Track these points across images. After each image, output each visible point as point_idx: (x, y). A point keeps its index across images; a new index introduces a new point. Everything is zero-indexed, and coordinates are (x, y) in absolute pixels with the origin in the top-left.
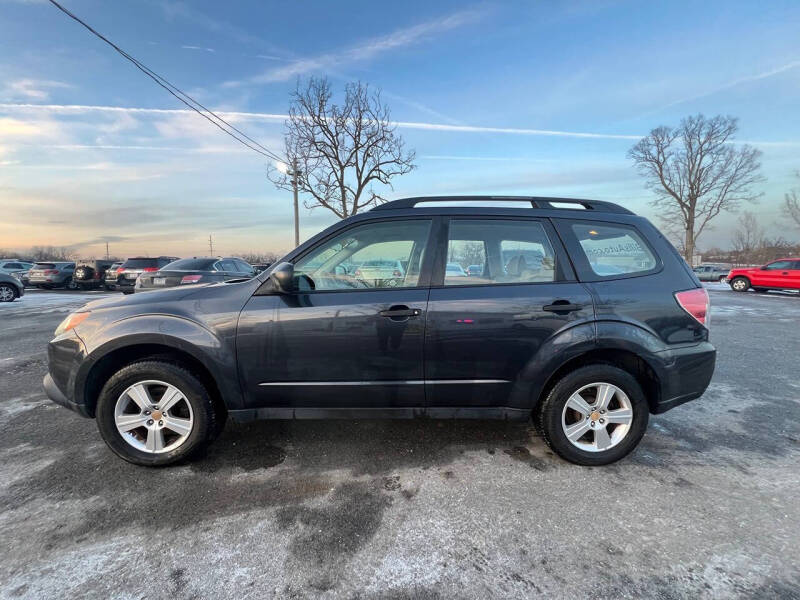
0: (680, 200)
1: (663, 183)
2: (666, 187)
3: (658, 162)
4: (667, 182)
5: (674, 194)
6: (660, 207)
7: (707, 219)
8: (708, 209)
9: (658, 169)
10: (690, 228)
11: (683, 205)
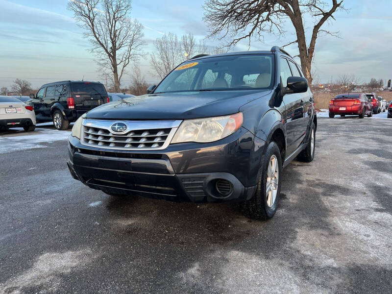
0: (106, 50)
1: (95, 36)
2: (97, 39)
3: (89, 17)
4: (97, 36)
5: (103, 46)
6: (96, 54)
7: (124, 67)
8: (124, 59)
9: (90, 24)
10: (115, 72)
11: (110, 55)
